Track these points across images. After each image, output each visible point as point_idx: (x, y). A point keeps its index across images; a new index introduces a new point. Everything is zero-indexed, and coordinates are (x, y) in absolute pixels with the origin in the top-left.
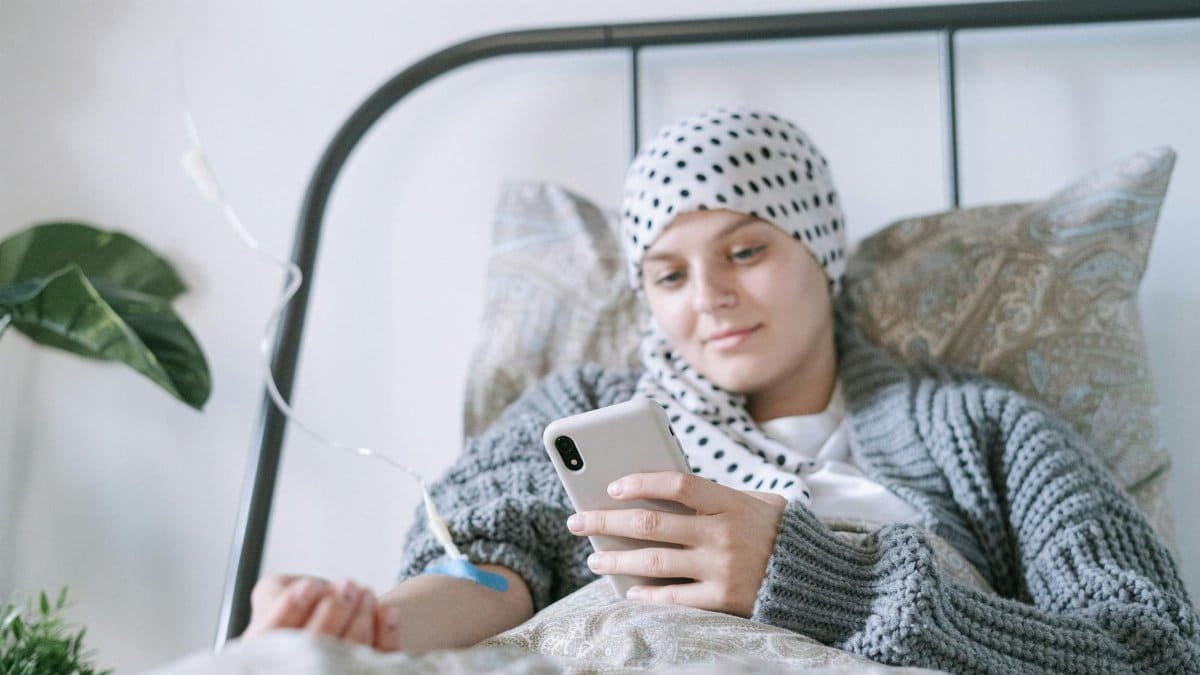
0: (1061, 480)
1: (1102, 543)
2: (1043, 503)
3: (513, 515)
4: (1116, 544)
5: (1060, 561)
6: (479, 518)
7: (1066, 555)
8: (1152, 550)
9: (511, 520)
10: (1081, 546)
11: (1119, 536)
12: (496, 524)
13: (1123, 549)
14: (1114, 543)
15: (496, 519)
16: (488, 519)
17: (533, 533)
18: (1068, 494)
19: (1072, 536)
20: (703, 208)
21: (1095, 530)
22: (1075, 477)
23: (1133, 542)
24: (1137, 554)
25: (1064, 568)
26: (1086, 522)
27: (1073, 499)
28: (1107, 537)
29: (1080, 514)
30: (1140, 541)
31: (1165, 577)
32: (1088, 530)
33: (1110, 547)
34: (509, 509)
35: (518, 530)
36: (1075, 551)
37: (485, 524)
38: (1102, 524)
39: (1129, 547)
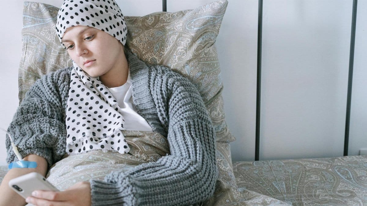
0: (185, 107)
1: (192, 127)
2: (179, 113)
3: (38, 142)
4: (197, 127)
5: (180, 129)
6: (28, 144)
7: (182, 127)
8: (207, 129)
9: (38, 143)
10: (186, 126)
11: (198, 125)
12: (34, 145)
13: (198, 129)
14: (196, 127)
15: (33, 144)
16: (31, 144)
17: (44, 144)
18: (186, 112)
19: (184, 123)
20: (73, 26)
21: (191, 123)
22: (189, 107)
23: (202, 127)
24: (203, 130)
25: (181, 131)
26: (189, 120)
27: (187, 113)
28: (194, 125)
29: (188, 117)
30: (204, 126)
31: (209, 137)
32: (190, 122)
33: (195, 128)
34: (37, 140)
35: (40, 145)
36: (184, 128)
37: (30, 145)
38: (194, 121)
39: (201, 128)
